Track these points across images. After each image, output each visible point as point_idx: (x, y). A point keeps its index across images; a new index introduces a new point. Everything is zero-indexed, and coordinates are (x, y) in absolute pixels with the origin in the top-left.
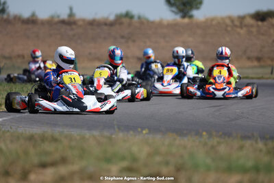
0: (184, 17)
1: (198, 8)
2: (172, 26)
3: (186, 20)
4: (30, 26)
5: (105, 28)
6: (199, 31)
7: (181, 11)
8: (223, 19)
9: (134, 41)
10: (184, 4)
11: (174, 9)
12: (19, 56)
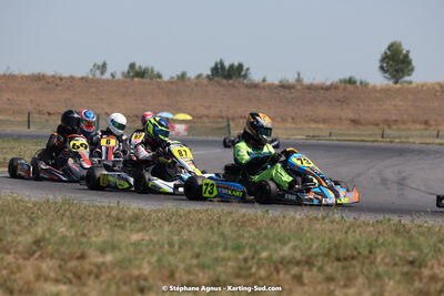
0: (396, 82)
1: (409, 75)
2: (385, 91)
3: (398, 85)
4: (252, 90)
5: (322, 92)
6: (410, 96)
7: (394, 77)
8: (432, 85)
9: (348, 104)
10: (397, 71)
11: (387, 75)
12: (241, 117)
